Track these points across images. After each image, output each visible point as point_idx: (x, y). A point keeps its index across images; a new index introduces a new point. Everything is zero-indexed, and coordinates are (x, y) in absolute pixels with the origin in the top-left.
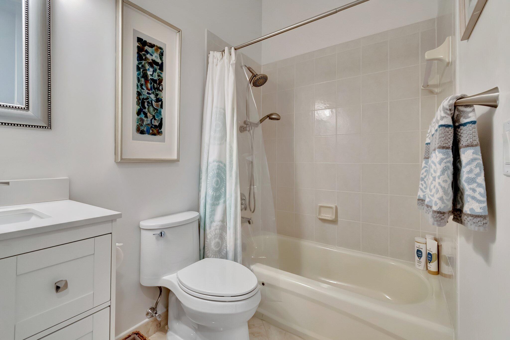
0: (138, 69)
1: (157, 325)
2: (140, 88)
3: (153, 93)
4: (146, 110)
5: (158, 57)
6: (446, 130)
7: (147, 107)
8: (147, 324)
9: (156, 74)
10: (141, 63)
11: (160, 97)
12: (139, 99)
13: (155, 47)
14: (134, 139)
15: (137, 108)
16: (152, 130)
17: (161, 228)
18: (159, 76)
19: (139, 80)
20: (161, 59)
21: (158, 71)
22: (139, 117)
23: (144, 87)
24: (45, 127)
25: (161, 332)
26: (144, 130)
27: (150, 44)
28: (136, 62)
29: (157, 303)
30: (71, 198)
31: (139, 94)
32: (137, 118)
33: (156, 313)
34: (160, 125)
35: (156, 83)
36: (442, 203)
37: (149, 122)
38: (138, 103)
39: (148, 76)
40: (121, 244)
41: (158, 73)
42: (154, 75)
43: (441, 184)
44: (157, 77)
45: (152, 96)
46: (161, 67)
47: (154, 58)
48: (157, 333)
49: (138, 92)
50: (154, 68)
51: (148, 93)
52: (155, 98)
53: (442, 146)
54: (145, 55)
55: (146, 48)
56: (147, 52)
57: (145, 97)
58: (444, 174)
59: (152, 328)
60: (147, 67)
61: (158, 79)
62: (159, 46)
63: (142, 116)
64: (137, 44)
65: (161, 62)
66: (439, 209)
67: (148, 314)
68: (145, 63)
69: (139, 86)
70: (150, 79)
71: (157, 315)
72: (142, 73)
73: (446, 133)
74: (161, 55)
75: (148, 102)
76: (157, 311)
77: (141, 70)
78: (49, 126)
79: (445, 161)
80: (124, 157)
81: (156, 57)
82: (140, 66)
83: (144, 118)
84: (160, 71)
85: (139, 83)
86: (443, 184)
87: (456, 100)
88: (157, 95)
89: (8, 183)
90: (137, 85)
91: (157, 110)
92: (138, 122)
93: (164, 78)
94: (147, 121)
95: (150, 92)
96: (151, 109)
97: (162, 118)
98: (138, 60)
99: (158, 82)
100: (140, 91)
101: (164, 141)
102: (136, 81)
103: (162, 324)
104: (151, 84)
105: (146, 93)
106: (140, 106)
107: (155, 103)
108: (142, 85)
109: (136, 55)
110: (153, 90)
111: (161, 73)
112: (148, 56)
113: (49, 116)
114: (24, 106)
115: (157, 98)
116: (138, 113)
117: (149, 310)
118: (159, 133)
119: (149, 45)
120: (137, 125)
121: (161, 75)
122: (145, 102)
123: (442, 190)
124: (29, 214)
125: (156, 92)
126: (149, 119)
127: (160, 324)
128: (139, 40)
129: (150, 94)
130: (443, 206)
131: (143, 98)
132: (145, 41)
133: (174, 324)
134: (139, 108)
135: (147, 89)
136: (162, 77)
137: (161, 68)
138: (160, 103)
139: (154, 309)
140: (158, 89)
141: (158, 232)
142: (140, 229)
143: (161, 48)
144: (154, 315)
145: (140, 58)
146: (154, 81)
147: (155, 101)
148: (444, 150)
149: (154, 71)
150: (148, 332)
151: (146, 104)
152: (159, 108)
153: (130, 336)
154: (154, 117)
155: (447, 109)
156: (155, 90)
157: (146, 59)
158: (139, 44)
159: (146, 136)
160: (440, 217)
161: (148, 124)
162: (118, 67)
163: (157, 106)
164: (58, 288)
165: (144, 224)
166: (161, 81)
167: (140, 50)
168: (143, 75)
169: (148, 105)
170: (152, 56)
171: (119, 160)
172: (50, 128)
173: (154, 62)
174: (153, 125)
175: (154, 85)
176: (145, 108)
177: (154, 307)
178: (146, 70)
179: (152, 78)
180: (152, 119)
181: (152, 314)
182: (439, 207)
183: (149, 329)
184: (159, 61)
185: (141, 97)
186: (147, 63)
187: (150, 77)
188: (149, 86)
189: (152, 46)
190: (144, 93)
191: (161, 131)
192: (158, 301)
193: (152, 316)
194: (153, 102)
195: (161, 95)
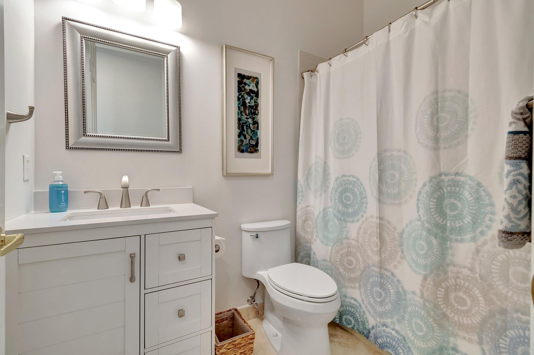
0: (239, 99)
1: (256, 312)
2: (240, 115)
3: (250, 117)
4: (245, 133)
5: (254, 86)
6: (514, 137)
7: (246, 130)
8: (248, 309)
9: (253, 101)
10: (241, 94)
11: (256, 120)
12: (239, 124)
13: (252, 78)
14: (236, 157)
15: (238, 131)
16: (250, 149)
17: (256, 231)
18: (255, 102)
19: (239, 108)
20: (257, 87)
21: (255, 98)
22: (240, 139)
23: (243, 114)
24: (178, 151)
25: (259, 319)
26: (243, 149)
27: (248, 76)
28: (237, 94)
29: (255, 294)
30: (194, 202)
31: (239, 120)
32: (238, 140)
33: (254, 301)
34: (257, 144)
35: (253, 109)
36: (509, 222)
37: (247, 142)
38: (239, 127)
39: (246, 104)
40: (224, 239)
41: (254, 100)
42: (251, 102)
43: (508, 200)
44: (253, 103)
45: (250, 120)
46: (257, 94)
47: (251, 88)
48: (255, 319)
49: (238, 118)
50: (251, 96)
51: (247, 118)
52: (252, 122)
53: (510, 156)
54: (243, 87)
55: (245, 80)
56: (245, 84)
57: (244, 122)
58: (512, 189)
59: (252, 314)
60: (246, 96)
61: (255, 105)
62: (255, 76)
63: (242, 137)
64: (238, 79)
65: (257, 90)
66: (504, 228)
67: (248, 301)
68: (244, 94)
69: (240, 113)
70: (248, 106)
71: (254, 303)
72: (242, 102)
73: (515, 141)
74: (257, 84)
75: (247, 126)
76: (255, 300)
77: (241, 100)
78: (180, 151)
79: (513, 173)
80: (228, 172)
81: (252, 86)
82: (240, 97)
83: (243, 139)
84: (256, 98)
85: (239, 111)
86: (510, 201)
87: (528, 101)
88: (253, 119)
89: (159, 190)
90: (238, 113)
91: (254, 131)
92: (239, 143)
93: (259, 104)
94: (246, 142)
95: (248, 117)
96: (249, 131)
97: (258, 138)
98: (238, 92)
99: (254, 108)
100: (241, 117)
101: (260, 157)
102: (237, 110)
103: (260, 312)
104: (249, 110)
105: (245, 119)
106: (240, 130)
107: (252, 126)
108: (241, 112)
109: (237, 88)
110: (251, 115)
111: (257, 100)
112: (247, 87)
113: (180, 144)
114: (166, 139)
115: (254, 121)
116: (239, 136)
117: (249, 298)
118: (256, 151)
119: (247, 78)
120: (238, 145)
121: (257, 101)
122: (244, 126)
123: (509, 206)
124: (170, 210)
125: (253, 116)
126: (248, 140)
127: (258, 311)
128: (240, 75)
129: (249, 119)
130: (509, 225)
131: (243, 123)
132: (244, 75)
133: (268, 315)
134: (239, 131)
135: (246, 115)
136: (258, 103)
137: (257, 96)
138: (256, 125)
139: (253, 298)
140: (255, 114)
141: (254, 234)
142: (242, 230)
143: (257, 78)
144: (253, 302)
145: (240, 90)
146: (251, 107)
147: (252, 124)
148: (512, 161)
149: (252, 99)
150: (249, 315)
151: (245, 127)
152: (256, 130)
153: (230, 310)
154: (251, 137)
155: (516, 113)
156: (252, 115)
157: (245, 89)
158: (239, 78)
159: (246, 154)
160: (506, 238)
161: (247, 144)
162: (224, 101)
163: (254, 127)
164: (180, 258)
165: (245, 226)
166: (257, 106)
167: (240, 83)
168: (242, 104)
169: (246, 128)
170: (249, 86)
171: (225, 174)
172: (181, 152)
173: (251, 91)
174: (251, 144)
175: (251, 111)
176: (244, 131)
177: (253, 296)
178: (245, 99)
179: (250, 105)
180: (250, 139)
181: (251, 302)
182: (504, 226)
183: (250, 313)
184: (255, 89)
185: (241, 122)
186: (245, 93)
187: (248, 105)
188: (247, 112)
189: (249, 78)
190: (243, 119)
191: (258, 149)
192: (256, 292)
193: (252, 303)
194: (251, 125)
195: (257, 118)
